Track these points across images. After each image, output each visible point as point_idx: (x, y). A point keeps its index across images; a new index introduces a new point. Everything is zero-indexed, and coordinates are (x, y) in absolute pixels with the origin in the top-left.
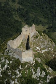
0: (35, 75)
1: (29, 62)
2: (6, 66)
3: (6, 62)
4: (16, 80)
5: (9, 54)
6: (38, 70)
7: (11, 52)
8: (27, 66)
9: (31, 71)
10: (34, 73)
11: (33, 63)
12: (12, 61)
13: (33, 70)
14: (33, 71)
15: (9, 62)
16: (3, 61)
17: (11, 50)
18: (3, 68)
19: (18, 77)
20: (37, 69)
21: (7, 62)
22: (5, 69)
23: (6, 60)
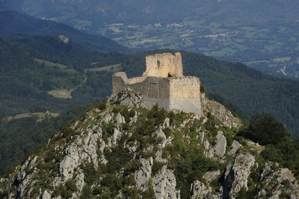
0: (212, 151)
1: (191, 114)
2: (117, 133)
3: (115, 122)
4: (159, 153)
5: (124, 103)
6: (218, 137)
7: (129, 96)
8: (185, 122)
9: (199, 138)
10: (207, 144)
11: (204, 118)
12: (136, 116)
13: (205, 136)
14: (205, 140)
15: (128, 121)
16: (108, 119)
17: (129, 89)
18: (110, 140)
19: (164, 146)
20: (215, 134)
21: (121, 120)
22: (115, 143)
23: (115, 116)
